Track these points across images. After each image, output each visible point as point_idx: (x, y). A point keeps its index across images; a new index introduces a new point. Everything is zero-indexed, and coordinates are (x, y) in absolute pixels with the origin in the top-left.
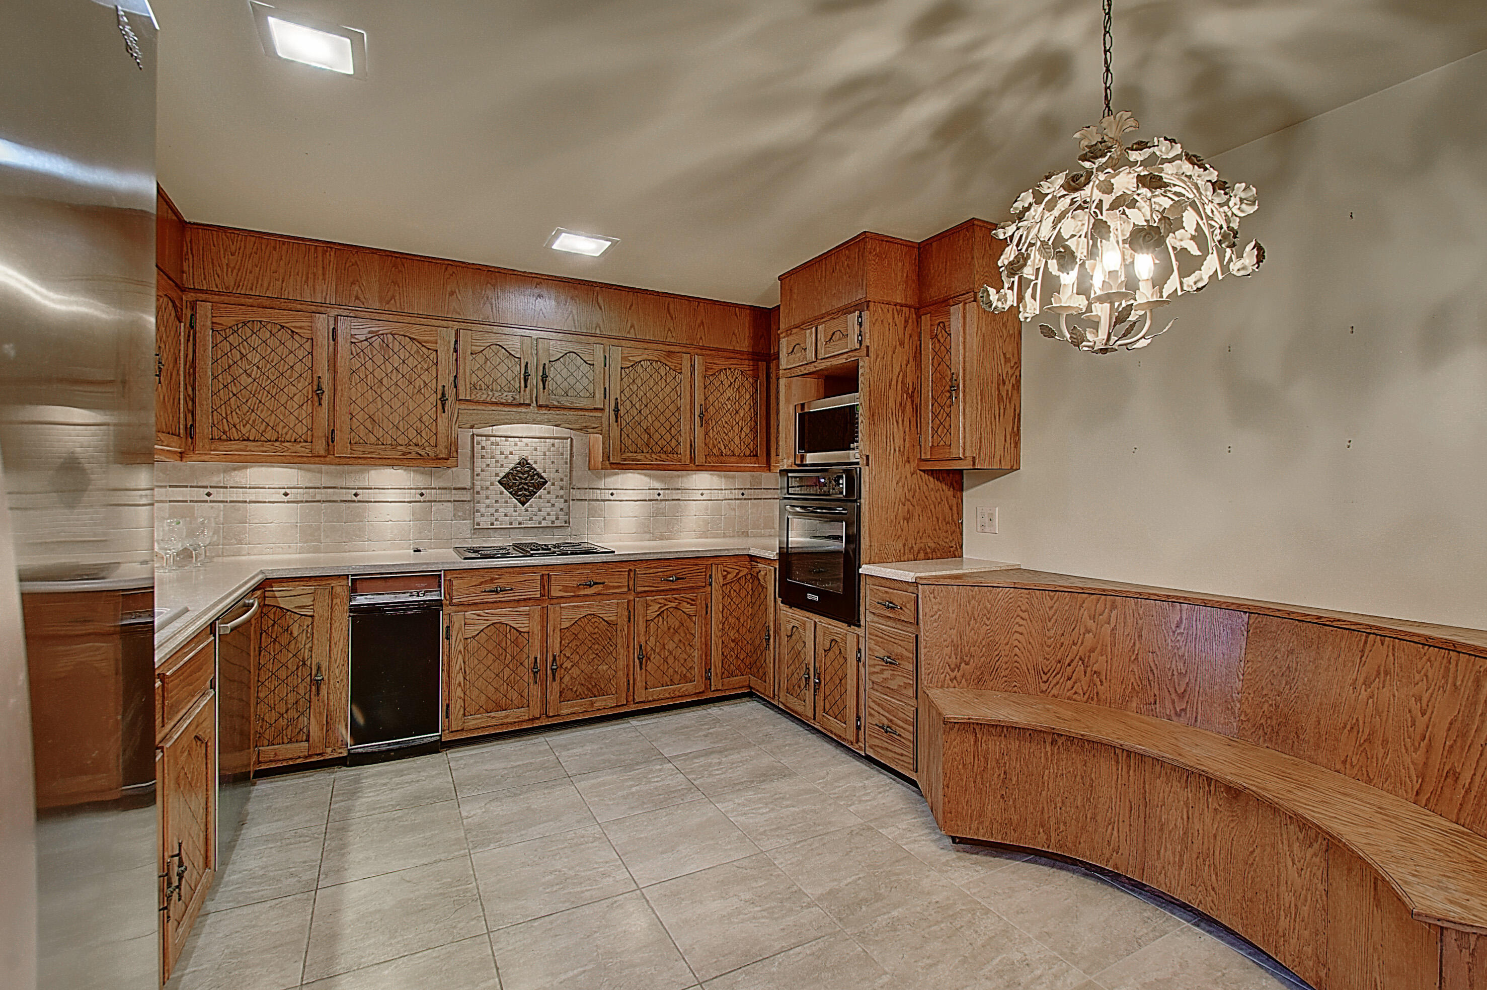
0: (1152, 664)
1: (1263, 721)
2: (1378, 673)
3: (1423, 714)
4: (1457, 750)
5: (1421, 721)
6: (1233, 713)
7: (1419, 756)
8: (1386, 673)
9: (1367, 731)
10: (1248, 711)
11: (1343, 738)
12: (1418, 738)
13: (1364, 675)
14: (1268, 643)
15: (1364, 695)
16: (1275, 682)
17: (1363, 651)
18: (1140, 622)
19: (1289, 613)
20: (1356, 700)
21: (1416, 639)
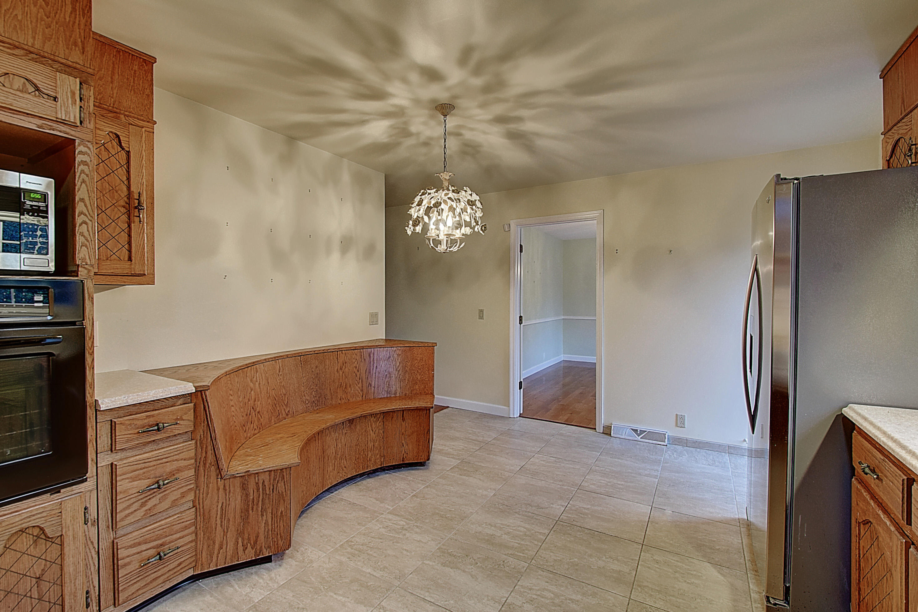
0: (275, 396)
1: (314, 399)
2: (343, 364)
3: (358, 371)
4: (369, 377)
5: (358, 374)
6: (304, 402)
7: (360, 385)
8: (346, 363)
9: (344, 385)
10: (308, 398)
11: (339, 391)
12: (358, 379)
13: (339, 366)
14: (309, 366)
15: (341, 373)
16: (314, 381)
17: (337, 358)
18: (267, 375)
19: (314, 351)
20: (339, 376)
21: (352, 349)
